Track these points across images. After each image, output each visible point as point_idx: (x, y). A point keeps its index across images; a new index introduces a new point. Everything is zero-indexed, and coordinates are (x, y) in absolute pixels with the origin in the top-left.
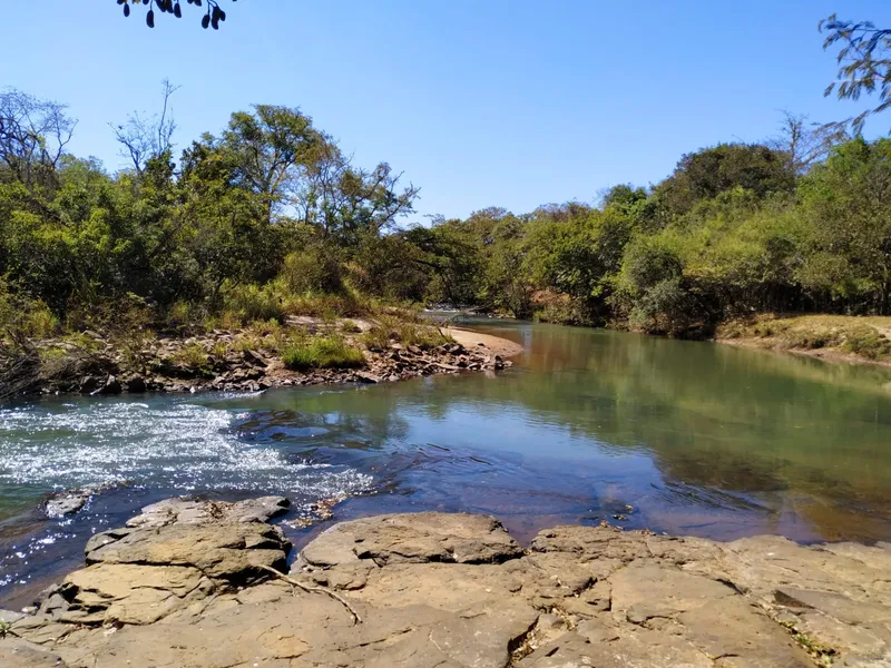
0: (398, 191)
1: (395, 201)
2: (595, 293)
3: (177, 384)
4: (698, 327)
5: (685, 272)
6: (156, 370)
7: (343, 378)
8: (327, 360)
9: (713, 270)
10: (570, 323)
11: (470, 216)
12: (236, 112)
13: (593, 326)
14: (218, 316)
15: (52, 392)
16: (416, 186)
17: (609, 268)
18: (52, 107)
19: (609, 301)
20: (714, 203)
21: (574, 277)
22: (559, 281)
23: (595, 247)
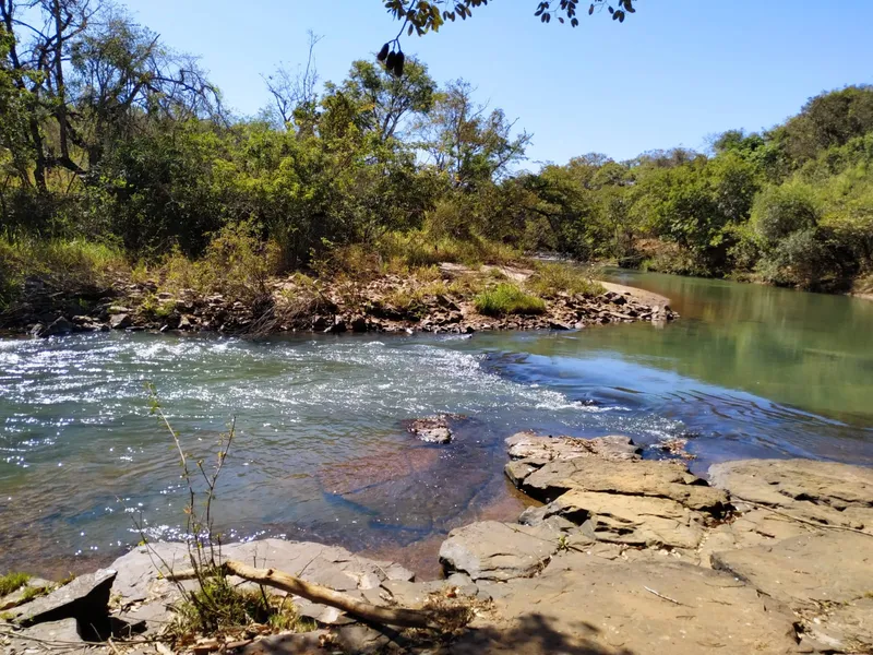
0: (512, 139)
1: (509, 148)
2: (715, 242)
3: (391, 326)
4: (830, 281)
5: (821, 223)
6: (370, 312)
7: (535, 324)
8: (513, 306)
9: (853, 221)
10: (685, 273)
11: (568, 162)
12: (357, 60)
13: (709, 277)
14: (389, 262)
15: (290, 329)
16: (529, 133)
17: (730, 218)
18: (188, 58)
19: (731, 251)
20: (844, 150)
21: (691, 226)
22: (674, 229)
23: (715, 195)
